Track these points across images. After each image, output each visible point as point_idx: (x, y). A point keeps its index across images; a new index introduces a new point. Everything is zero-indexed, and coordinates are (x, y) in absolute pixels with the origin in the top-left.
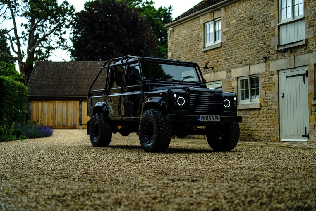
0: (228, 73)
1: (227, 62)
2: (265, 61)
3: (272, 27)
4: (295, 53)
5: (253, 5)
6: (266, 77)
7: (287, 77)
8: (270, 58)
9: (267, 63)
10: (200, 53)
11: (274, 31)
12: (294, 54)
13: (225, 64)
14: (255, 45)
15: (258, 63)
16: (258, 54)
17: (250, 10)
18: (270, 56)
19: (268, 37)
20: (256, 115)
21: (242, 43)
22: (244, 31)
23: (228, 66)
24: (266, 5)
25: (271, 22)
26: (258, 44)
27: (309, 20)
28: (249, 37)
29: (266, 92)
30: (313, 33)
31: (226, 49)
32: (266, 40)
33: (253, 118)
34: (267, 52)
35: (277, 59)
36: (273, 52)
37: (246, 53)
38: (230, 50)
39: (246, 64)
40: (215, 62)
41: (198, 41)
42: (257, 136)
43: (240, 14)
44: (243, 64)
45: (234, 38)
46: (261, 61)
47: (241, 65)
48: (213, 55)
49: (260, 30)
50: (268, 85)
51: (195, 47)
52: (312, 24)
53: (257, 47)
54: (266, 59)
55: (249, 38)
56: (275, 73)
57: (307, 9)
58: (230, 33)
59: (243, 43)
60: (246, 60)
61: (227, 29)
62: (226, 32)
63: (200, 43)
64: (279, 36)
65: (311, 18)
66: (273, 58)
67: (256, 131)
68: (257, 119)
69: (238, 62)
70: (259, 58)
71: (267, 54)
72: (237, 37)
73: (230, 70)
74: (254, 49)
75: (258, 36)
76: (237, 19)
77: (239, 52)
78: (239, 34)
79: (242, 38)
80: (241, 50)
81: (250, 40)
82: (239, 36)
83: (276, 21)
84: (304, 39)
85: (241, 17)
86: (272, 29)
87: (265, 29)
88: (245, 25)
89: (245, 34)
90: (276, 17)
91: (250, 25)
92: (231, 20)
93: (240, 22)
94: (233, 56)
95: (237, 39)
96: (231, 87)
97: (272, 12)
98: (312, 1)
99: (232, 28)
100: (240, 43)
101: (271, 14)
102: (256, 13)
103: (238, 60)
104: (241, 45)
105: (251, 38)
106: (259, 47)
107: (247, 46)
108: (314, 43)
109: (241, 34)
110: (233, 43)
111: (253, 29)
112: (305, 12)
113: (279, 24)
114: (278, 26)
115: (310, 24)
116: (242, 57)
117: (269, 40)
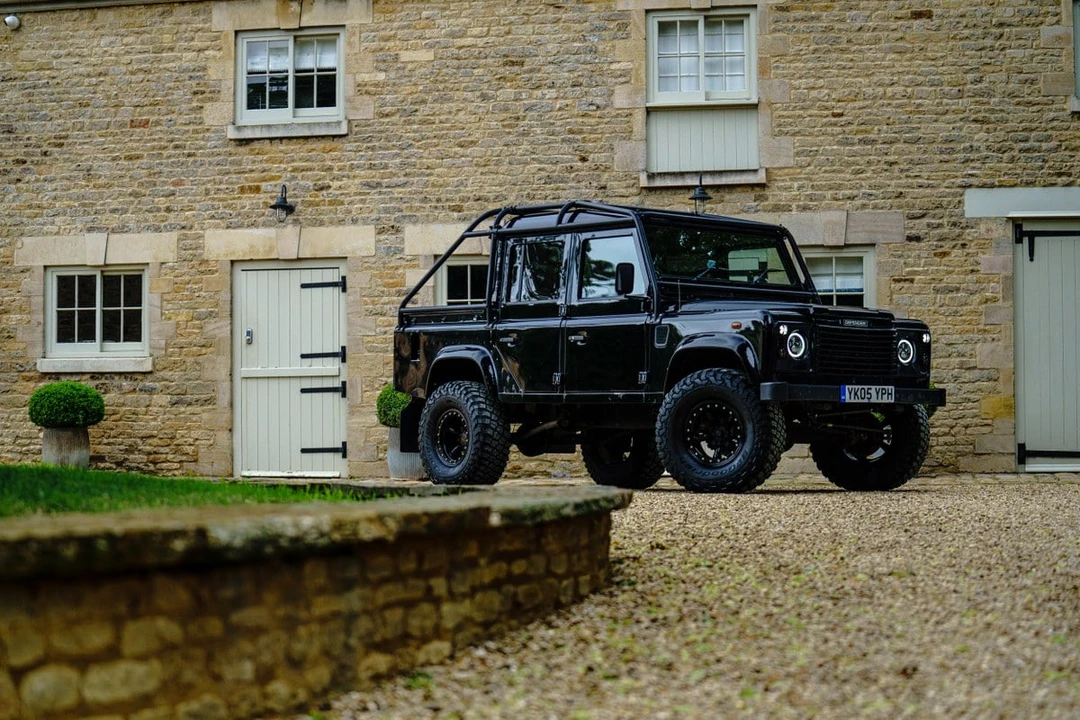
0: (382, 237)
1: (377, 197)
3: (618, 109)
4: (720, 206)
5: (526, 18)
10: (208, 140)
11: (628, 122)
13: (363, 201)
14: (534, 153)
16: (548, 186)
17: (508, 33)
18: (605, 199)
19: (600, 136)
21: (462, 139)
22: (480, 99)
23: (386, 211)
24: (592, 31)
25: (613, 91)
26: (549, 152)
27: (776, 113)
28: (505, 123)
30: (792, 154)
31: (373, 149)
32: (590, 144)
34: (595, 184)
36: (623, 190)
37: (482, 174)
38: (398, 155)
40: (307, 189)
41: (195, 93)
42: (536, 460)
43: (453, 35)
44: (466, 212)
45: (419, 117)
47: (456, 214)
48: (293, 161)
49: (560, 109)
51: (174, 116)
52: (789, 128)
53: (541, 162)
57: (770, 78)
58: (396, 92)
59: (470, 139)
60: (487, 200)
61: (382, 76)
62: (376, 85)
63: (208, 106)
64: (647, 140)
65: (785, 110)
69: (439, 200)
71: (593, 192)
72: (439, 115)
73: (393, 227)
74: (528, 167)
75: (552, 128)
76: (441, 51)
77: (449, 168)
78: (451, 105)
79: (468, 123)
80: (458, 162)
81: (509, 133)
82: (450, 113)
83: (637, 91)
84: (761, 167)
85: (463, 47)
86: (618, 115)
87: (584, 107)
88: (485, 80)
89: (481, 110)
90: (636, 80)
91: (509, 84)
92: (407, 49)
93: (455, 62)
94: (416, 179)
95: (437, 122)
96: (397, 288)
97: (618, 59)
98: (791, 62)
99: (411, 76)
100: (454, 138)
101: (614, 66)
102: (542, 47)
103: (442, 196)
104: (462, 146)
105: (516, 129)
106: (552, 163)
107: (489, 153)
108: (796, 185)
109: (462, 105)
110: (414, 131)
111: (525, 99)
112: (761, 87)
113: (648, 105)
114: (647, 108)
115: (780, 125)
116: (466, 186)
117: (601, 148)
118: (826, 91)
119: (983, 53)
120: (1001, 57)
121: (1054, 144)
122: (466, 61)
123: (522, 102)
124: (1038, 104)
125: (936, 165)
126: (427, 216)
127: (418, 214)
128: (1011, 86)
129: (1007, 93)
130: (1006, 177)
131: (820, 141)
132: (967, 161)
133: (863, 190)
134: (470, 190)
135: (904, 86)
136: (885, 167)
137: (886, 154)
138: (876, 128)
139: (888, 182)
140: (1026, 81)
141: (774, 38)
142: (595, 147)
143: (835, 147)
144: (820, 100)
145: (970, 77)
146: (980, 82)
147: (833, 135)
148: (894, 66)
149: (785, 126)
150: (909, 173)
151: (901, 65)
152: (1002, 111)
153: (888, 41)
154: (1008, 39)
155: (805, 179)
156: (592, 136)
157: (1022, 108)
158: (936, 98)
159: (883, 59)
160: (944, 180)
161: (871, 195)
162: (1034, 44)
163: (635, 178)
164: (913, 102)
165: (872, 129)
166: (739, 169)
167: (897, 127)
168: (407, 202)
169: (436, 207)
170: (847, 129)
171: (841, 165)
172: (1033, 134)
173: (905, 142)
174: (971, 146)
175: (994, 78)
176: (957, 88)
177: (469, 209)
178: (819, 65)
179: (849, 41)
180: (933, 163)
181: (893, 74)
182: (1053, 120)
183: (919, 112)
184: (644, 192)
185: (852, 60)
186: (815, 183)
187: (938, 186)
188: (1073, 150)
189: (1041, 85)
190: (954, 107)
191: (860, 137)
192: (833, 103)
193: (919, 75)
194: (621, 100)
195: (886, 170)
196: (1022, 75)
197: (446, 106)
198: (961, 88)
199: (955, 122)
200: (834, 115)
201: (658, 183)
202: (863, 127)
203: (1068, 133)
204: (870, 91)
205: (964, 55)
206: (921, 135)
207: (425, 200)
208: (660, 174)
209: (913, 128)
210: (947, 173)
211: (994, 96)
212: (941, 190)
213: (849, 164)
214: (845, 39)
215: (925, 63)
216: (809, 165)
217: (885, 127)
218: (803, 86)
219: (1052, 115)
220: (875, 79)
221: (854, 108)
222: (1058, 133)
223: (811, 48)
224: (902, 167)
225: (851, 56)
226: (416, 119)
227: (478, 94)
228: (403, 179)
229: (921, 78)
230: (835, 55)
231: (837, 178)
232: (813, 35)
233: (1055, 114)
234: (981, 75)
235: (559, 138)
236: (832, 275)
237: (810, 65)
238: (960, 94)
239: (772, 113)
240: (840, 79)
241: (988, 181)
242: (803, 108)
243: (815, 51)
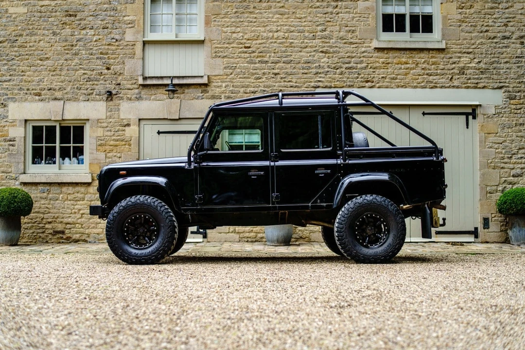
2: (108, 98)
3: (128, 41)
4: (182, 96)
6: (107, 127)
7: (159, 133)
8: (120, 95)
9: (111, 102)
11: (133, 49)
12: (179, 95)
14: (81, 65)
15: (88, 100)
16: (88, 83)
18: (119, 91)
19: (117, 56)
20: (79, 195)
21: (42, 56)
22: (52, 35)
25: (125, 32)
26: (90, 64)
27: (214, 46)
28: (65, 48)
29: (106, 154)
30: (222, 68)
32: (112, 60)
33: (70, 200)
34: (114, 82)
35: (139, 98)
36: (129, 86)
37: (52, 75)
39: (53, 97)
42: (79, 233)
44: (43, 97)
45: (18, 43)
46: (97, 96)
47: (37, 98)
49: (96, 41)
50: (112, 143)
52: (221, 54)
53: (85, 70)
54: (110, 95)
55: (65, 50)
56: (131, 123)
57: (211, 27)
58: (6, 30)
59: (46, 56)
60: (55, 90)
64: (143, 59)
65: (219, 44)
66: (128, 96)
67: (77, 225)
68: (81, 202)
69: (28, 90)
70: (92, 91)
71: (113, 86)
72: (29, 43)
73: (2, 104)
74: (77, 72)
75: (91, 51)
76: (31, 8)
77: (34, 72)
78: (36, 37)
79: (45, 47)
80: (39, 69)
81: (68, 53)
82: (35, 42)
83: (138, 32)
84: (205, 75)
85: (43, 6)
86: (127, 45)
87: (109, 40)
88: (55, 24)
89: (52, 41)
90: (138, 26)
91: (68, 27)
92: (12, 6)
93: (39, 14)
94: (16, 78)
95: (28, 46)
96: (4, 138)
97: (128, 14)
98: (223, 18)
99: (15, 21)
100: (37, 55)
101: (126, 18)
102: (87, 7)
103: (30, 87)
104: (41, 60)
105: (71, 51)
106: (90, 70)
107: (56, 64)
108: (224, 85)
109: (42, 38)
110: (16, 52)
111: (77, 35)
112: (206, 31)
113: (144, 39)
114: (143, 41)
115: (216, 52)
116: (43, 82)
117: (118, 63)
118: (242, 34)
119: (327, 15)
120: (336, 18)
121: (364, 65)
122: (45, 14)
123: (75, 37)
124: (356, 43)
125: (300, 75)
126: (21, 98)
127: (16, 97)
128: (341, 33)
129: (339, 37)
130: (338, 83)
131: (238, 61)
132: (317, 73)
133: (260, 88)
134: (45, 84)
135: (283, 32)
136: (273, 76)
137: (273, 69)
138: (268, 55)
139: (274, 84)
140: (350, 31)
141: (214, 5)
142: (115, 62)
143: (246, 65)
144: (238, 39)
145: (319, 28)
146: (324, 31)
147: (245, 58)
148: (278, 22)
149: (219, 53)
150: (286, 80)
151: (282, 21)
152: (336, 47)
153: (275, 8)
154: (340, 8)
155: (229, 81)
156: (113, 56)
157: (347, 45)
158: (301, 39)
159: (273, 17)
160: (304, 83)
161: (265, 91)
162: (355, 11)
163: (136, 80)
164: (288, 41)
165: (266, 55)
166: (193, 75)
167: (279, 54)
168: (11, 90)
169: (26, 94)
170: (252, 55)
171: (249, 75)
172: (353, 60)
173: (284, 63)
174: (319, 65)
175: (333, 29)
176: (312, 34)
177: (45, 95)
178: (238, 20)
179: (254, 8)
180: (299, 74)
181: (278, 26)
182: (364, 52)
183: (292, 47)
184: (141, 87)
185: (256, 18)
186: (234, 84)
187: (301, 87)
188: (374, 68)
189: (357, 33)
190: (310, 44)
191: (259, 59)
192: (245, 41)
193: (292, 26)
194: (129, 36)
195: (273, 78)
196: (348, 28)
197: (33, 38)
198: (314, 34)
199: (311, 52)
200: (245, 47)
201: (149, 82)
202: (261, 54)
203: (372, 59)
204: (265, 34)
205: (317, 17)
206: (292, 59)
207: (21, 89)
208: (150, 78)
209: (288, 55)
210: (306, 80)
211: (332, 39)
212: (303, 89)
213: (253, 74)
214: (252, 6)
215: (295, 20)
216: (231, 74)
217: (273, 54)
218: (229, 32)
219: (363, 49)
220: (268, 28)
221: (256, 44)
222: (367, 59)
223: (234, 11)
224: (281, 76)
225: (255, 16)
226: (17, 44)
227: (51, 31)
228: (9, 78)
229: (293, 29)
230: (246, 15)
231: (247, 82)
232: (235, 4)
233: (365, 49)
234: (325, 27)
235: (95, 57)
236: (243, 134)
237: (233, 20)
238: (314, 37)
239: (212, 45)
240: (249, 28)
241: (329, 84)
242: (228, 43)
243: (236, 12)
